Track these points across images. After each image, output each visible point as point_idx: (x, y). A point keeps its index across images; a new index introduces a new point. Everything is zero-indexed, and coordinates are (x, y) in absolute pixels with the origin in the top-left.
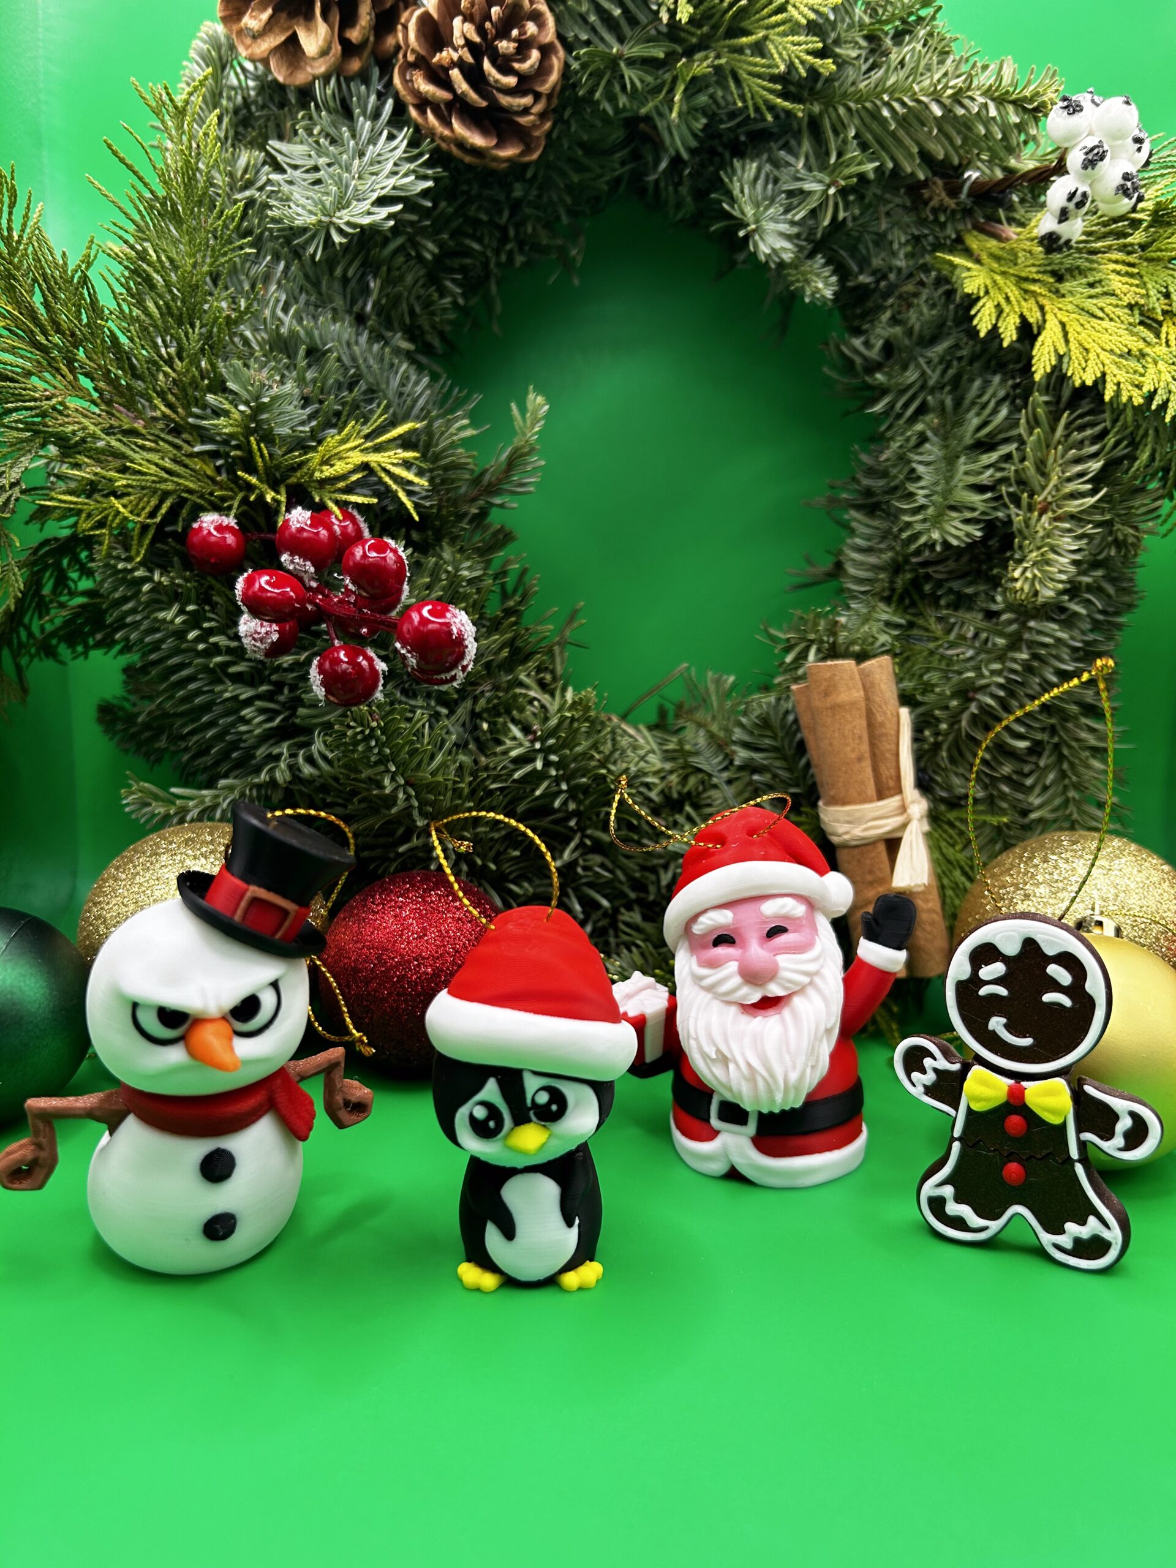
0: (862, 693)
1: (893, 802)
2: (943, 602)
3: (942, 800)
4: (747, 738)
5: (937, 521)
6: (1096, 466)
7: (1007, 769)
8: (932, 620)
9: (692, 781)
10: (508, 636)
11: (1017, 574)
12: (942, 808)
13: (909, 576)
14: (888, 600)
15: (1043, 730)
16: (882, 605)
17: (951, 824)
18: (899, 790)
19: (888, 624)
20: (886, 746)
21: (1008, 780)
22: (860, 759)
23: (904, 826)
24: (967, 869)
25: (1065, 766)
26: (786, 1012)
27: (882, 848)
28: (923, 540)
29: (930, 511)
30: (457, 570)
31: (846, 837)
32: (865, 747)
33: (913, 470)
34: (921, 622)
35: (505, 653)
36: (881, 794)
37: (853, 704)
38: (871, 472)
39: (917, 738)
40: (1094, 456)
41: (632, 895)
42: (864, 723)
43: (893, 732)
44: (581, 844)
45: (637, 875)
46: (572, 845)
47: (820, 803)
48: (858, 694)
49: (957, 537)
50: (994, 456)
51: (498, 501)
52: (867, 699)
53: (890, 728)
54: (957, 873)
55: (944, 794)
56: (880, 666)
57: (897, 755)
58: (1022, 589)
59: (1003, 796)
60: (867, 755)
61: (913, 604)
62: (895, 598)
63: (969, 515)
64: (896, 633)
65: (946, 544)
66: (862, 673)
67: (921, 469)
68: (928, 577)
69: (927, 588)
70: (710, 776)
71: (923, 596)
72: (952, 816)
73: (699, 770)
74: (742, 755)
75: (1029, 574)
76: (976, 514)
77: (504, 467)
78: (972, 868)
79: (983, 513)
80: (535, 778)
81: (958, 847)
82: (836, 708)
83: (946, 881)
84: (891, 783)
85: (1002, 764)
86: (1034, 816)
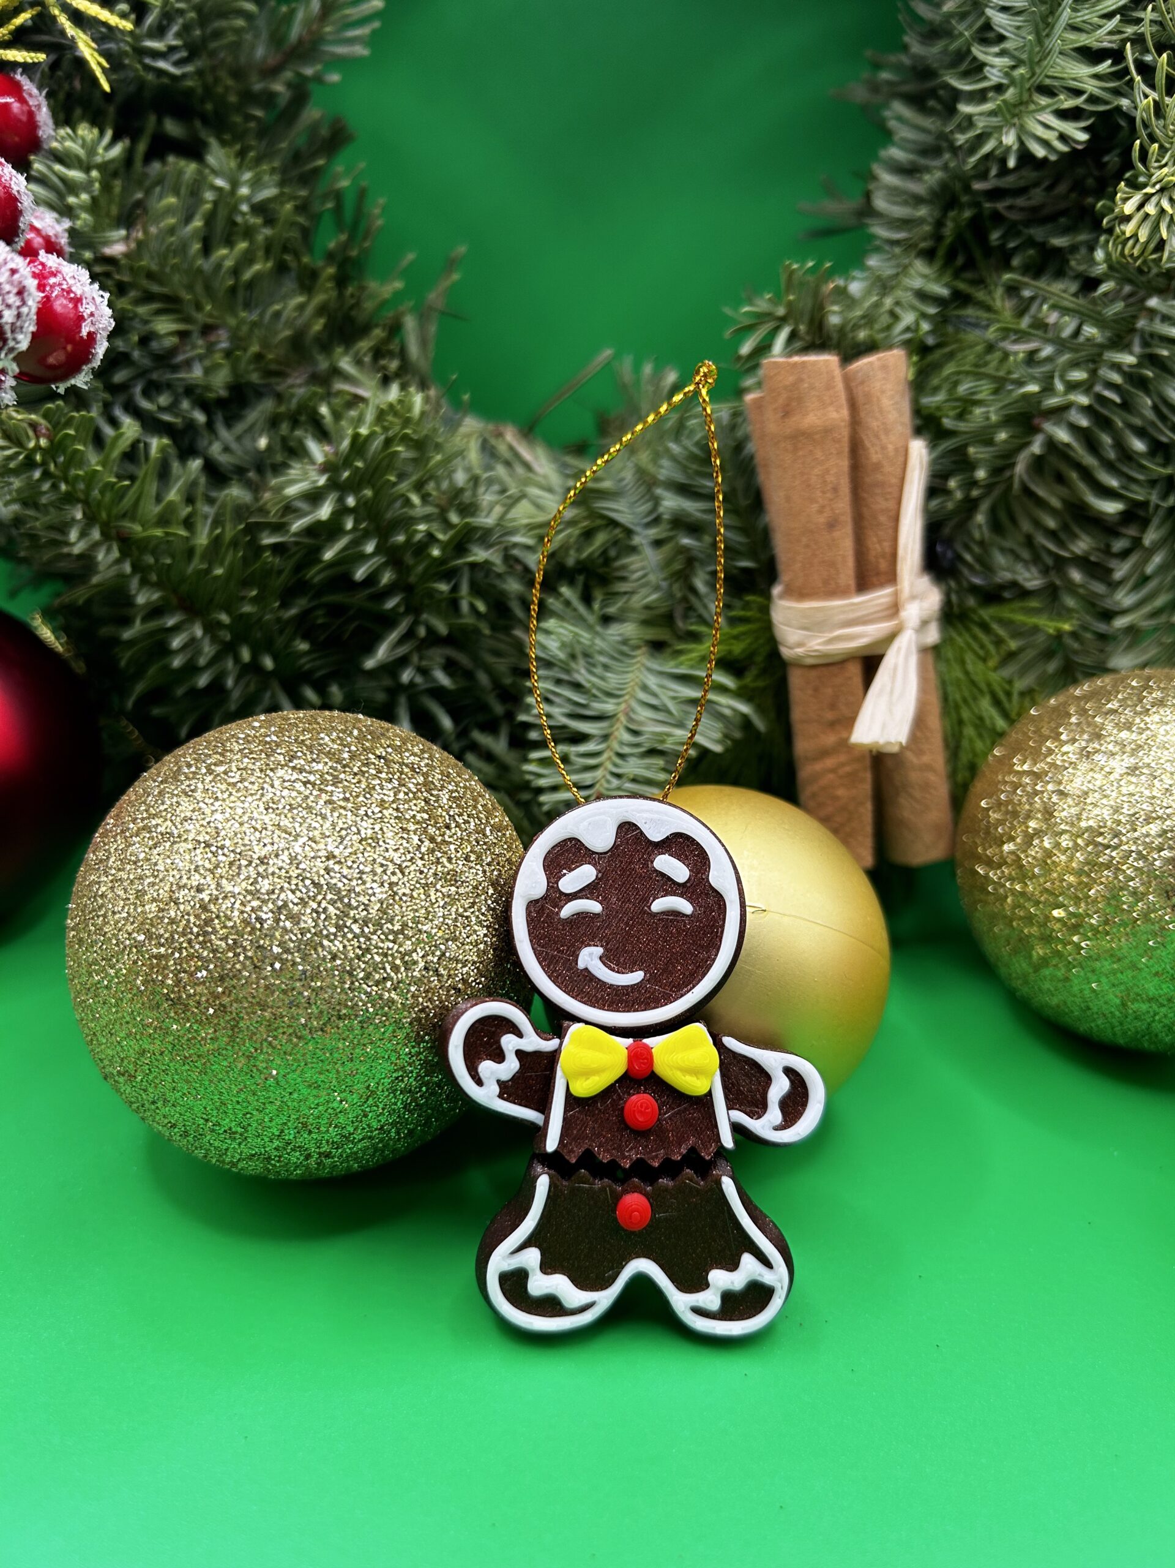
0: (845, 413)
1: (880, 596)
2: (1016, 262)
3: (974, 589)
4: (680, 478)
5: (1014, 112)
7: (1082, 545)
8: (999, 292)
9: (601, 539)
10: (324, 298)
11: (1129, 208)
12: (971, 602)
13: (967, 214)
14: (929, 255)
15: (1152, 483)
16: (920, 266)
17: (985, 627)
18: (891, 577)
19: (923, 296)
20: (879, 503)
21: (1082, 562)
22: (832, 525)
23: (891, 637)
24: (1003, 698)
27: (855, 671)
28: (987, 148)
29: (1007, 96)
30: (235, 184)
31: (800, 651)
32: (843, 505)
33: (988, 26)
34: (980, 295)
36: (864, 582)
37: (827, 431)
38: (928, 30)
41: (499, 709)
42: (845, 464)
43: (894, 481)
44: (410, 634)
45: (508, 681)
46: (394, 636)
47: (776, 590)
48: (839, 414)
49: (1045, 143)
51: (309, 71)
52: (855, 421)
53: (891, 471)
54: (985, 705)
55: (977, 581)
56: (884, 368)
57: (896, 519)
58: (1135, 236)
59: (1072, 587)
60: (847, 519)
61: (970, 264)
62: (941, 252)
63: (1069, 103)
64: (932, 310)
65: (1026, 157)
66: (847, 380)
67: (1001, 21)
68: (997, 218)
69: (995, 236)
70: (629, 532)
71: (988, 251)
72: (986, 613)
73: (613, 523)
74: (671, 502)
75: (1150, 209)
76: (1080, 101)
78: (1009, 694)
79: (1094, 99)
80: (326, 532)
81: (992, 663)
82: (801, 438)
83: (966, 714)
84: (883, 565)
85: (1074, 537)
86: (1120, 622)
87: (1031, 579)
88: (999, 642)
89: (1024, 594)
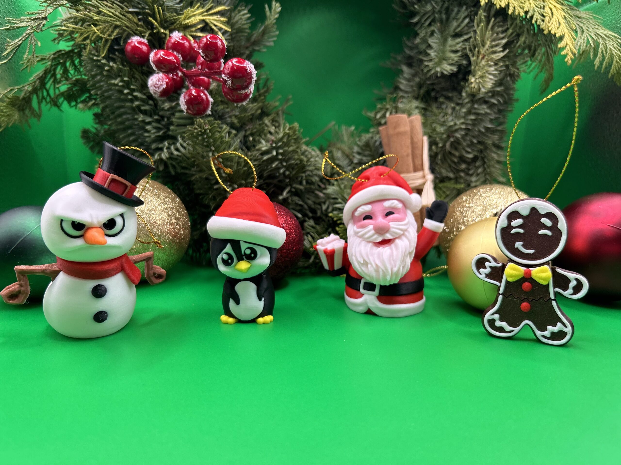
0: (409, 128)
1: (420, 173)
3: (438, 177)
4: (359, 150)
5: (439, 64)
6: (504, 41)
7: (463, 166)
8: (435, 108)
10: (260, 104)
11: (472, 81)
12: (438, 180)
13: (425, 89)
14: (417, 98)
15: (478, 150)
16: (415, 100)
18: (422, 169)
19: (417, 107)
20: (418, 152)
21: (463, 171)
22: (408, 156)
23: (424, 184)
25: (486, 166)
26: (393, 246)
28: (433, 72)
29: (436, 61)
32: (410, 151)
33: (430, 45)
34: (430, 108)
35: (259, 111)
36: (415, 170)
37: (406, 133)
38: (411, 48)
39: (430, 149)
40: (503, 38)
42: (410, 141)
43: (421, 147)
45: (313, 206)
46: (287, 190)
49: (447, 71)
50: (462, 39)
51: (257, 48)
52: (411, 131)
53: (420, 144)
55: (438, 175)
56: (416, 119)
57: (422, 155)
58: (474, 87)
59: (461, 177)
60: (410, 154)
61: (427, 100)
62: (420, 98)
63: (451, 62)
64: (422, 109)
65: (442, 73)
66: (410, 121)
67: (432, 44)
68: (433, 90)
69: (433, 94)
71: (431, 98)
74: (358, 157)
75: (477, 81)
76: (454, 62)
77: (261, 34)
79: (457, 62)
80: (273, 159)
82: (399, 134)
84: (419, 167)
85: (461, 165)
88: (444, 192)
89: (449, 179)
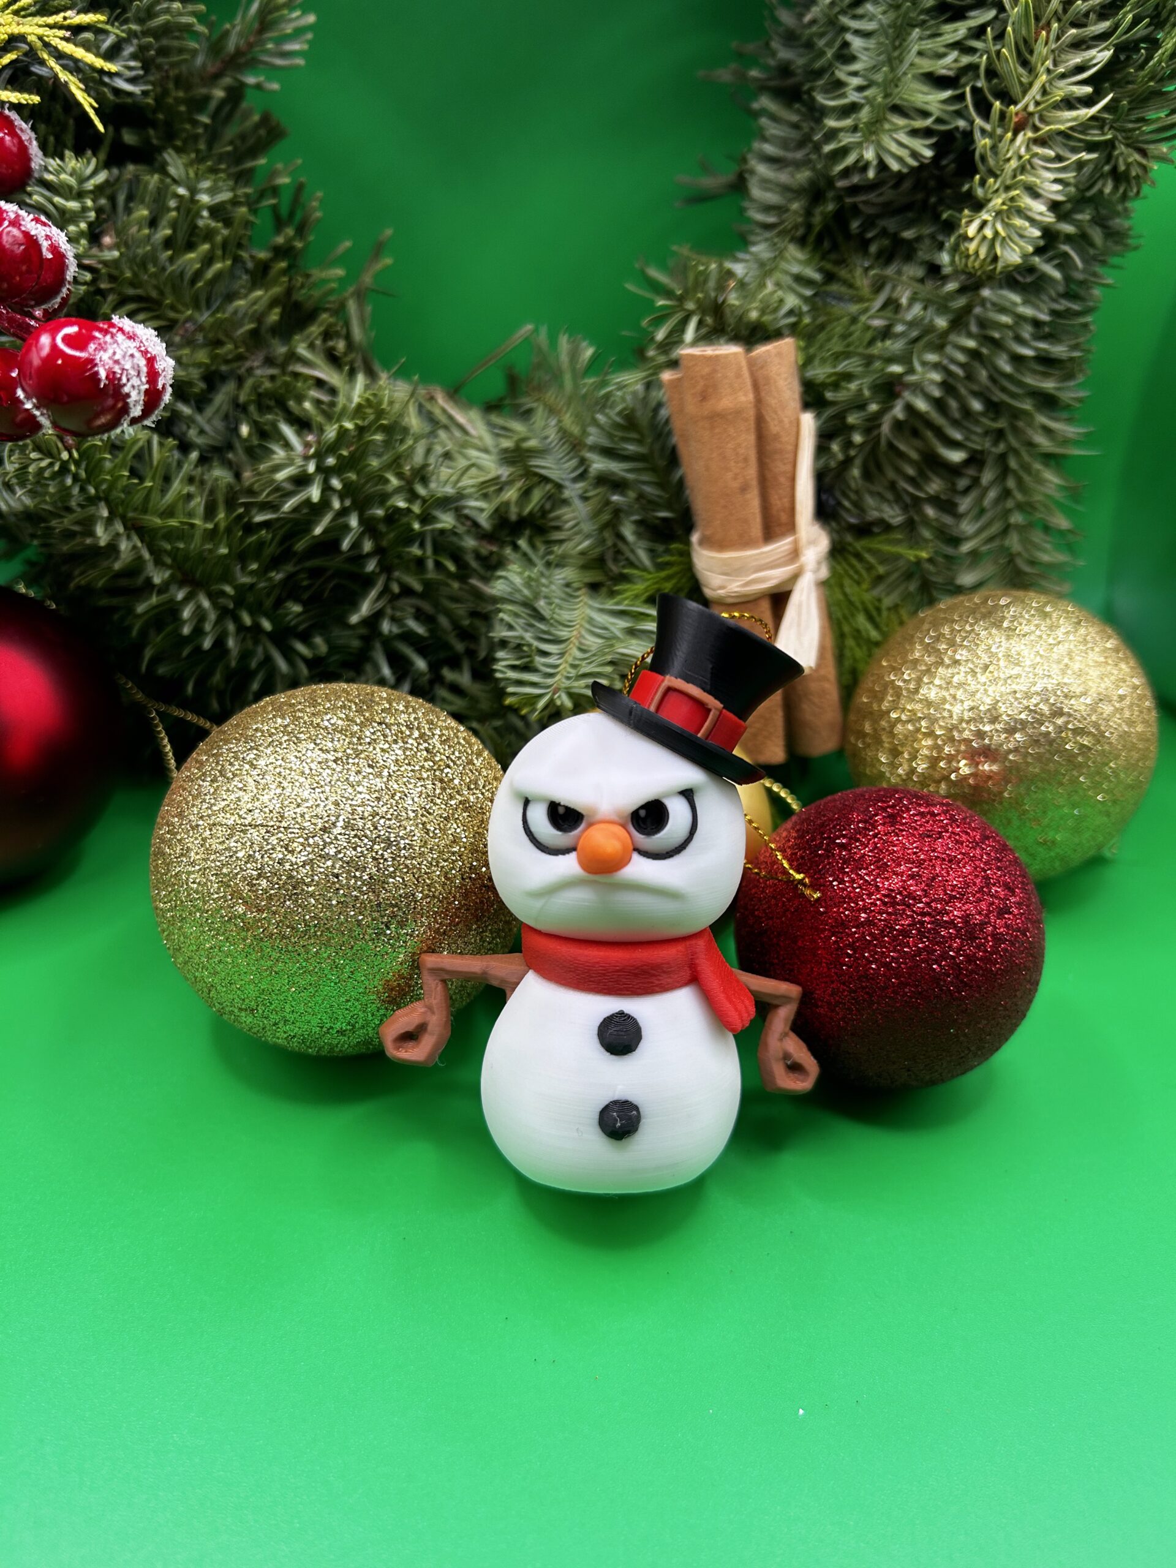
0: (751, 397)
1: (783, 545)
2: (873, 249)
3: (851, 528)
4: (605, 442)
5: (873, 128)
6: (1101, 56)
7: (935, 486)
8: (859, 271)
9: (537, 495)
10: (276, 290)
11: (971, 231)
12: (849, 538)
13: (831, 207)
14: (802, 242)
15: (986, 433)
16: (794, 251)
17: (858, 556)
18: (791, 527)
19: (799, 279)
20: (780, 467)
21: (935, 501)
22: (744, 489)
23: (795, 577)
24: (874, 613)
25: (1011, 483)
27: (765, 608)
28: (850, 159)
29: (865, 114)
30: (193, 191)
31: (721, 592)
32: (752, 472)
33: (846, 45)
34: (843, 273)
35: (274, 316)
36: (770, 533)
37: (738, 412)
38: (790, 38)
41: (460, 647)
42: (751, 438)
43: (790, 448)
44: (386, 590)
46: (373, 594)
47: (695, 538)
48: (746, 398)
49: (900, 159)
50: (958, 30)
51: (251, 80)
52: (759, 401)
53: (787, 439)
54: (861, 621)
55: (853, 520)
56: (779, 354)
57: (793, 479)
58: (977, 253)
59: (926, 522)
60: (754, 483)
61: (835, 247)
62: (811, 238)
63: (920, 124)
64: (808, 293)
65: (882, 166)
66: (751, 364)
67: (857, 43)
68: (855, 210)
69: (855, 225)
70: (559, 487)
71: (848, 236)
72: (859, 545)
73: (545, 479)
74: (599, 465)
75: (988, 232)
76: (928, 122)
78: (878, 610)
79: (939, 121)
81: (865, 586)
82: (716, 418)
83: (846, 629)
84: (784, 517)
85: (927, 479)
86: (966, 548)
87: (894, 515)
88: (870, 568)
89: (887, 527)
